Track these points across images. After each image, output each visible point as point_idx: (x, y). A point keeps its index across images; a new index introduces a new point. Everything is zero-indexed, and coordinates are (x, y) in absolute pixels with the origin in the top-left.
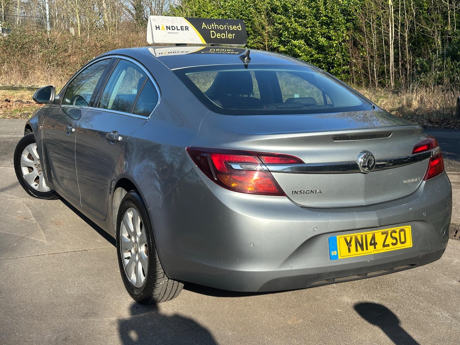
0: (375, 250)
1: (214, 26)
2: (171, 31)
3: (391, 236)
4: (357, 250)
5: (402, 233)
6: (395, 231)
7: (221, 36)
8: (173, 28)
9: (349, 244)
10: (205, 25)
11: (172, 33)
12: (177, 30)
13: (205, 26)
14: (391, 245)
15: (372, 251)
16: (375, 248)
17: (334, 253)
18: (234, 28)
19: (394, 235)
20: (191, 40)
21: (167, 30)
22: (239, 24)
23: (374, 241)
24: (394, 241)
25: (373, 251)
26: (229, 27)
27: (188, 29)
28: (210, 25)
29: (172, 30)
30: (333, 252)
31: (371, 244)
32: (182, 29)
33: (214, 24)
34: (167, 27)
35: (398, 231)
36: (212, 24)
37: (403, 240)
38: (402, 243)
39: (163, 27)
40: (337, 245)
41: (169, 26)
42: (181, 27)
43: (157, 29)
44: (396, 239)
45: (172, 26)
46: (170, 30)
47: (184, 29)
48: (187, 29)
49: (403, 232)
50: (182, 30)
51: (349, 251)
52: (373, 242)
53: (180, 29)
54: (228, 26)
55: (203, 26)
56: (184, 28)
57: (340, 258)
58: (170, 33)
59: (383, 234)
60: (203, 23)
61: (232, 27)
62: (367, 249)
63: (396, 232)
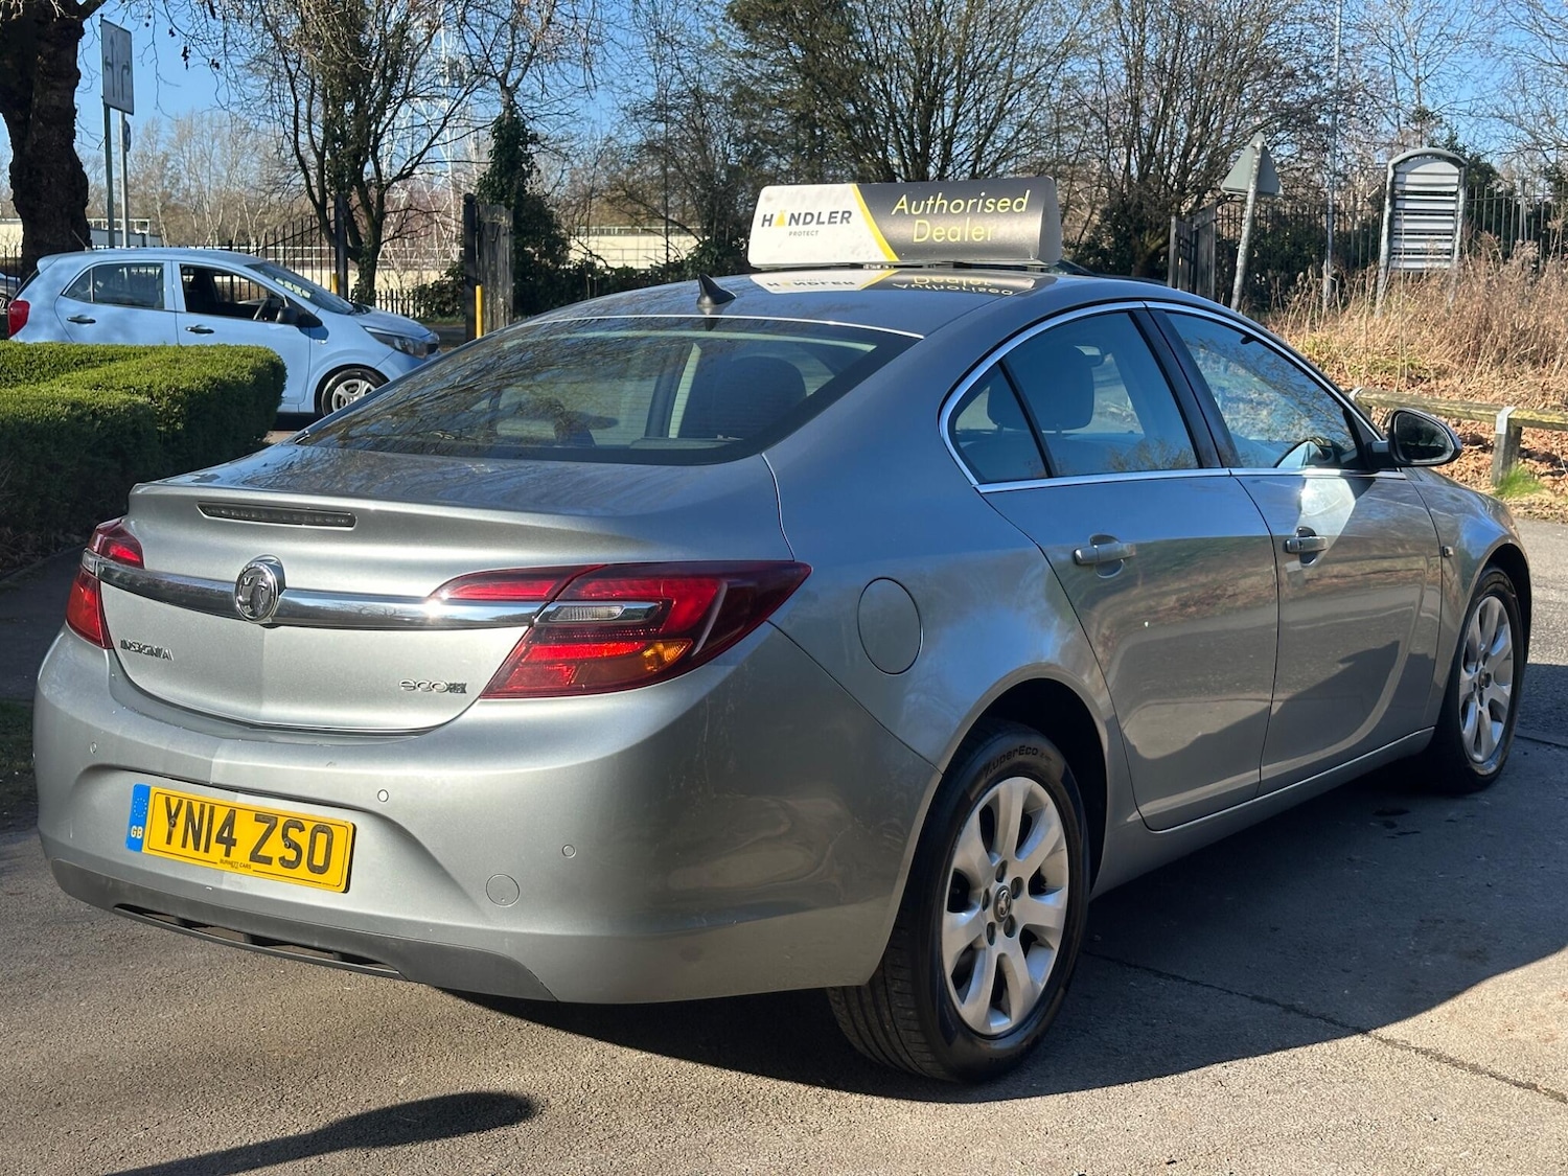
0: (226, 861)
1: (933, 205)
2: (801, 227)
3: (285, 836)
4: (184, 846)
5: (322, 838)
6: (299, 825)
7: (946, 234)
8: (809, 217)
9: (172, 818)
10: (905, 203)
11: (800, 234)
12: (818, 223)
13: (905, 207)
14: (276, 861)
15: (218, 862)
16: (227, 854)
17: (137, 832)
18: (999, 204)
19: (293, 833)
20: (853, 252)
21: (790, 224)
22: (1028, 192)
23: (231, 833)
24: (291, 855)
25: (222, 861)
26: (984, 202)
27: (847, 219)
28: (923, 202)
29: (805, 223)
30: (134, 827)
31: (220, 840)
32: (832, 220)
33: (935, 200)
34: (793, 215)
35: (309, 827)
36: (932, 198)
37: (319, 861)
38: (313, 869)
39: (782, 218)
40: (147, 811)
41: (800, 214)
42: (831, 213)
43: (763, 225)
44: (298, 848)
45: (806, 214)
46: (797, 223)
47: (839, 219)
48: (844, 221)
49: (326, 835)
50: (829, 222)
51: (169, 842)
52: (225, 835)
53: (826, 220)
54: (981, 201)
55: (898, 207)
56: (839, 215)
57: (145, 850)
58: (795, 233)
59: (259, 818)
60: (904, 198)
61: (996, 204)
62: (207, 850)
63: (302, 829)
